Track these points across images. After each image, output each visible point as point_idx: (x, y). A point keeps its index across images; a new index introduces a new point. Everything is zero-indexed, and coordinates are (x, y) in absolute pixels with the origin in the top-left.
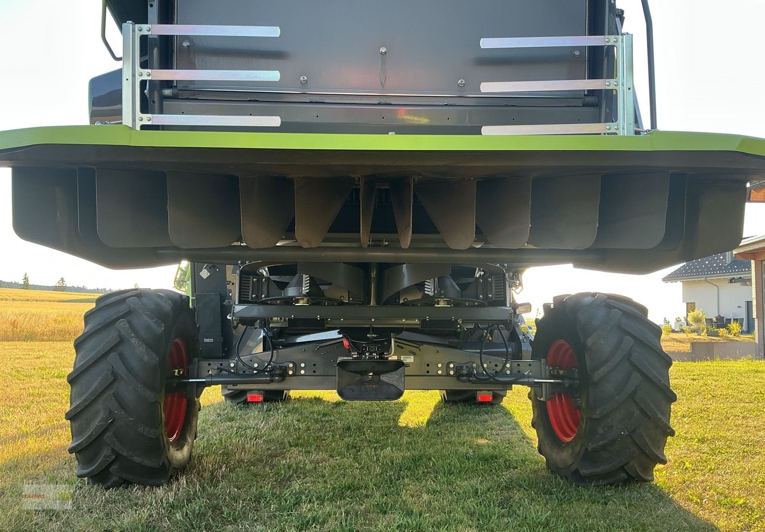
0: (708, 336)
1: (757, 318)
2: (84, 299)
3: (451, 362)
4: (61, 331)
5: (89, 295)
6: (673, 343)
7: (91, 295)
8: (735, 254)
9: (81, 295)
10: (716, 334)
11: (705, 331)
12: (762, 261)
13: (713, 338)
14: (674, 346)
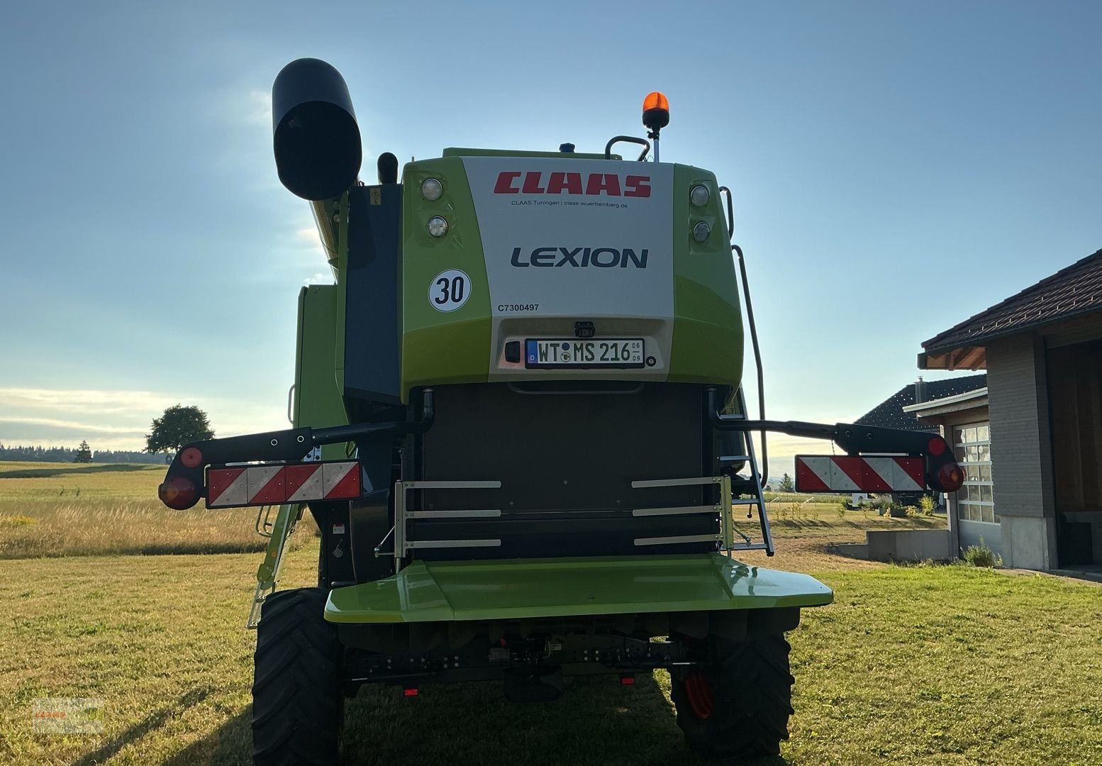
0: (892, 516)
1: (948, 498)
2: (14, 472)
3: (597, 649)
4: (21, 541)
5: (17, 464)
6: (846, 528)
7: (20, 465)
8: (919, 418)
9: (5, 464)
10: (902, 514)
11: (888, 510)
12: (952, 426)
13: (899, 519)
14: (847, 535)
